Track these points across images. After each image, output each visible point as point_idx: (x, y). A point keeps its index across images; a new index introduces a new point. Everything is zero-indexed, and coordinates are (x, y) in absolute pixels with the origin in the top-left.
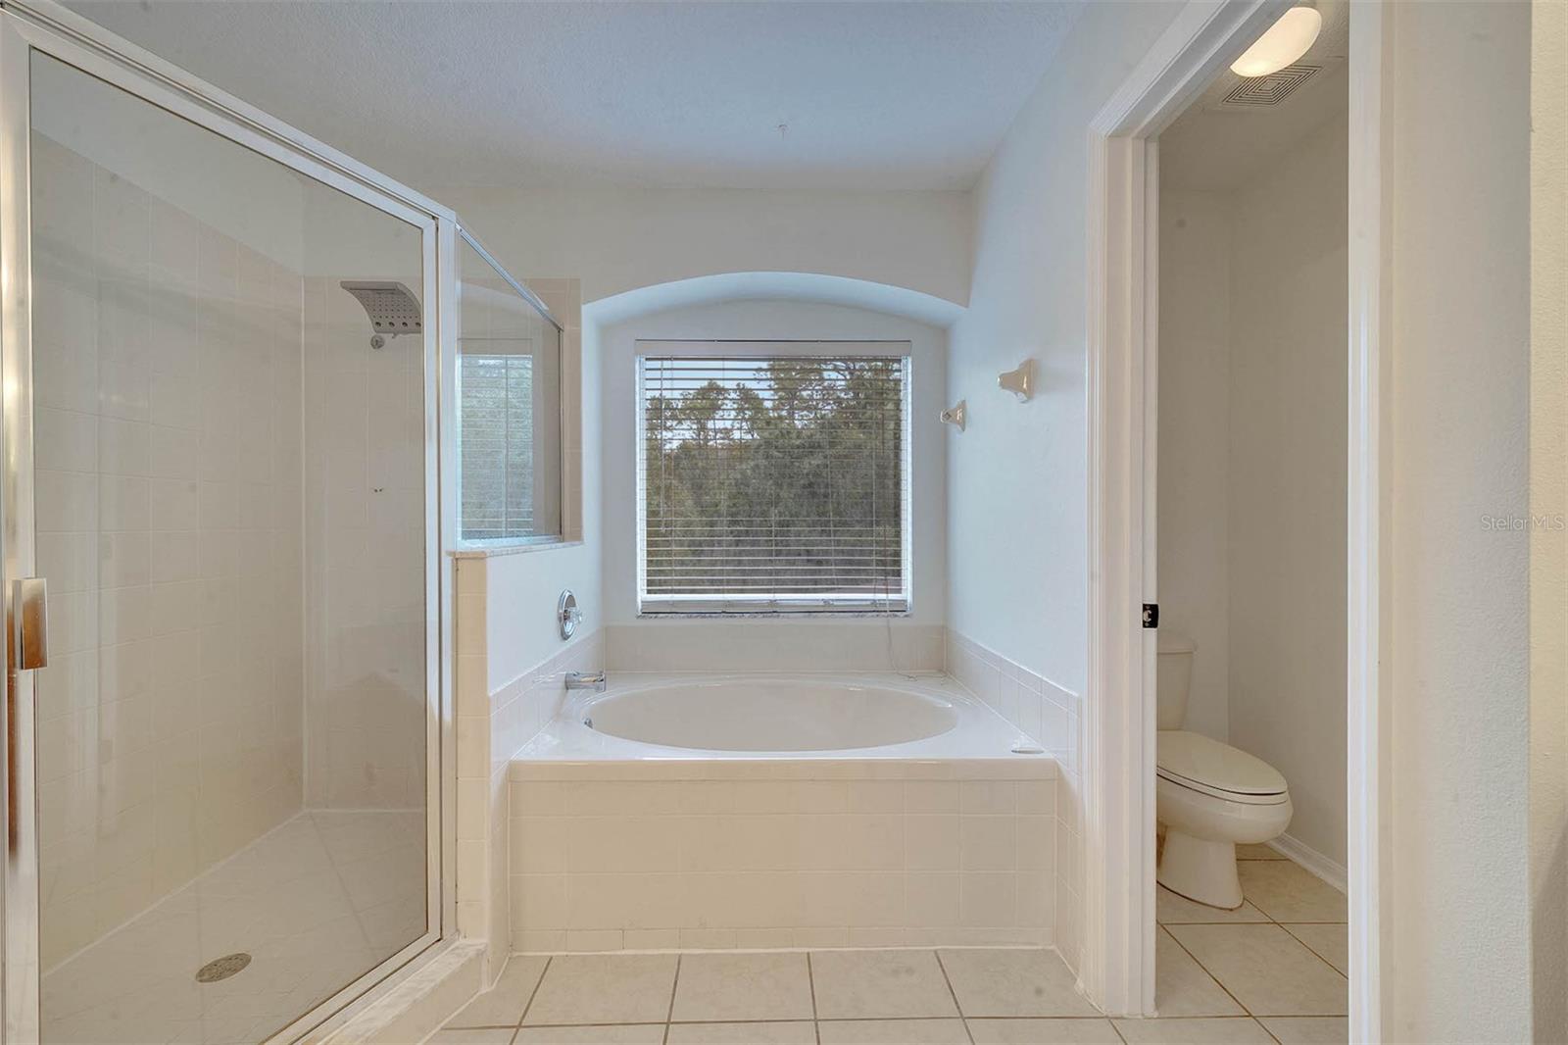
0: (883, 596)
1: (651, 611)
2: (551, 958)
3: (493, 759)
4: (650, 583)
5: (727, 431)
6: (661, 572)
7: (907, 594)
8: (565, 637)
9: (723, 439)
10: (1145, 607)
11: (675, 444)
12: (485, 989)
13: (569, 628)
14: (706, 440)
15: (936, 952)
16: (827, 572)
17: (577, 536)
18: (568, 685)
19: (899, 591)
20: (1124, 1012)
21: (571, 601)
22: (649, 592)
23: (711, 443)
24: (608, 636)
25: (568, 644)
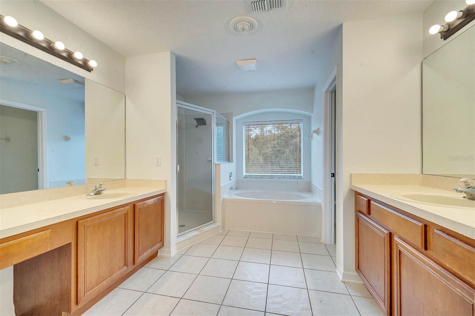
0: (296, 175)
1: (246, 177)
2: (230, 230)
3: (221, 197)
4: (246, 171)
5: (270, 131)
6: (248, 169)
7: (302, 175)
8: (231, 180)
9: (268, 133)
10: (332, 174)
11: (254, 135)
12: (220, 231)
13: (231, 178)
14: (264, 134)
15: (297, 235)
16: (284, 169)
17: (232, 162)
18: (231, 189)
19: (301, 174)
20: (328, 244)
21: (231, 174)
22: (246, 173)
23: (265, 134)
24: (238, 181)
25: (231, 181)
